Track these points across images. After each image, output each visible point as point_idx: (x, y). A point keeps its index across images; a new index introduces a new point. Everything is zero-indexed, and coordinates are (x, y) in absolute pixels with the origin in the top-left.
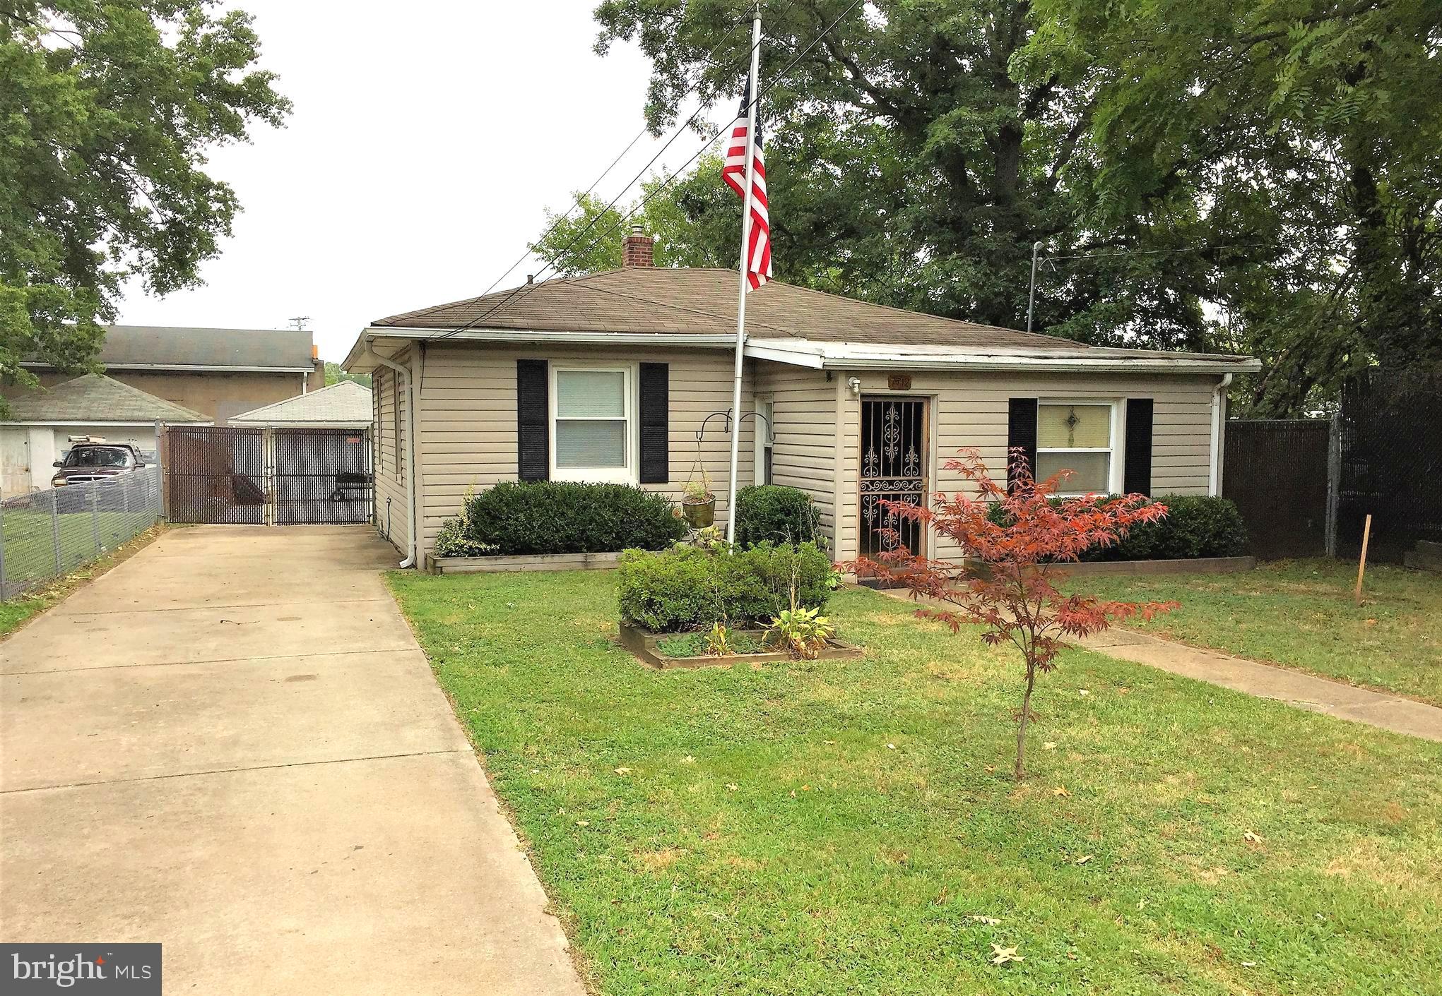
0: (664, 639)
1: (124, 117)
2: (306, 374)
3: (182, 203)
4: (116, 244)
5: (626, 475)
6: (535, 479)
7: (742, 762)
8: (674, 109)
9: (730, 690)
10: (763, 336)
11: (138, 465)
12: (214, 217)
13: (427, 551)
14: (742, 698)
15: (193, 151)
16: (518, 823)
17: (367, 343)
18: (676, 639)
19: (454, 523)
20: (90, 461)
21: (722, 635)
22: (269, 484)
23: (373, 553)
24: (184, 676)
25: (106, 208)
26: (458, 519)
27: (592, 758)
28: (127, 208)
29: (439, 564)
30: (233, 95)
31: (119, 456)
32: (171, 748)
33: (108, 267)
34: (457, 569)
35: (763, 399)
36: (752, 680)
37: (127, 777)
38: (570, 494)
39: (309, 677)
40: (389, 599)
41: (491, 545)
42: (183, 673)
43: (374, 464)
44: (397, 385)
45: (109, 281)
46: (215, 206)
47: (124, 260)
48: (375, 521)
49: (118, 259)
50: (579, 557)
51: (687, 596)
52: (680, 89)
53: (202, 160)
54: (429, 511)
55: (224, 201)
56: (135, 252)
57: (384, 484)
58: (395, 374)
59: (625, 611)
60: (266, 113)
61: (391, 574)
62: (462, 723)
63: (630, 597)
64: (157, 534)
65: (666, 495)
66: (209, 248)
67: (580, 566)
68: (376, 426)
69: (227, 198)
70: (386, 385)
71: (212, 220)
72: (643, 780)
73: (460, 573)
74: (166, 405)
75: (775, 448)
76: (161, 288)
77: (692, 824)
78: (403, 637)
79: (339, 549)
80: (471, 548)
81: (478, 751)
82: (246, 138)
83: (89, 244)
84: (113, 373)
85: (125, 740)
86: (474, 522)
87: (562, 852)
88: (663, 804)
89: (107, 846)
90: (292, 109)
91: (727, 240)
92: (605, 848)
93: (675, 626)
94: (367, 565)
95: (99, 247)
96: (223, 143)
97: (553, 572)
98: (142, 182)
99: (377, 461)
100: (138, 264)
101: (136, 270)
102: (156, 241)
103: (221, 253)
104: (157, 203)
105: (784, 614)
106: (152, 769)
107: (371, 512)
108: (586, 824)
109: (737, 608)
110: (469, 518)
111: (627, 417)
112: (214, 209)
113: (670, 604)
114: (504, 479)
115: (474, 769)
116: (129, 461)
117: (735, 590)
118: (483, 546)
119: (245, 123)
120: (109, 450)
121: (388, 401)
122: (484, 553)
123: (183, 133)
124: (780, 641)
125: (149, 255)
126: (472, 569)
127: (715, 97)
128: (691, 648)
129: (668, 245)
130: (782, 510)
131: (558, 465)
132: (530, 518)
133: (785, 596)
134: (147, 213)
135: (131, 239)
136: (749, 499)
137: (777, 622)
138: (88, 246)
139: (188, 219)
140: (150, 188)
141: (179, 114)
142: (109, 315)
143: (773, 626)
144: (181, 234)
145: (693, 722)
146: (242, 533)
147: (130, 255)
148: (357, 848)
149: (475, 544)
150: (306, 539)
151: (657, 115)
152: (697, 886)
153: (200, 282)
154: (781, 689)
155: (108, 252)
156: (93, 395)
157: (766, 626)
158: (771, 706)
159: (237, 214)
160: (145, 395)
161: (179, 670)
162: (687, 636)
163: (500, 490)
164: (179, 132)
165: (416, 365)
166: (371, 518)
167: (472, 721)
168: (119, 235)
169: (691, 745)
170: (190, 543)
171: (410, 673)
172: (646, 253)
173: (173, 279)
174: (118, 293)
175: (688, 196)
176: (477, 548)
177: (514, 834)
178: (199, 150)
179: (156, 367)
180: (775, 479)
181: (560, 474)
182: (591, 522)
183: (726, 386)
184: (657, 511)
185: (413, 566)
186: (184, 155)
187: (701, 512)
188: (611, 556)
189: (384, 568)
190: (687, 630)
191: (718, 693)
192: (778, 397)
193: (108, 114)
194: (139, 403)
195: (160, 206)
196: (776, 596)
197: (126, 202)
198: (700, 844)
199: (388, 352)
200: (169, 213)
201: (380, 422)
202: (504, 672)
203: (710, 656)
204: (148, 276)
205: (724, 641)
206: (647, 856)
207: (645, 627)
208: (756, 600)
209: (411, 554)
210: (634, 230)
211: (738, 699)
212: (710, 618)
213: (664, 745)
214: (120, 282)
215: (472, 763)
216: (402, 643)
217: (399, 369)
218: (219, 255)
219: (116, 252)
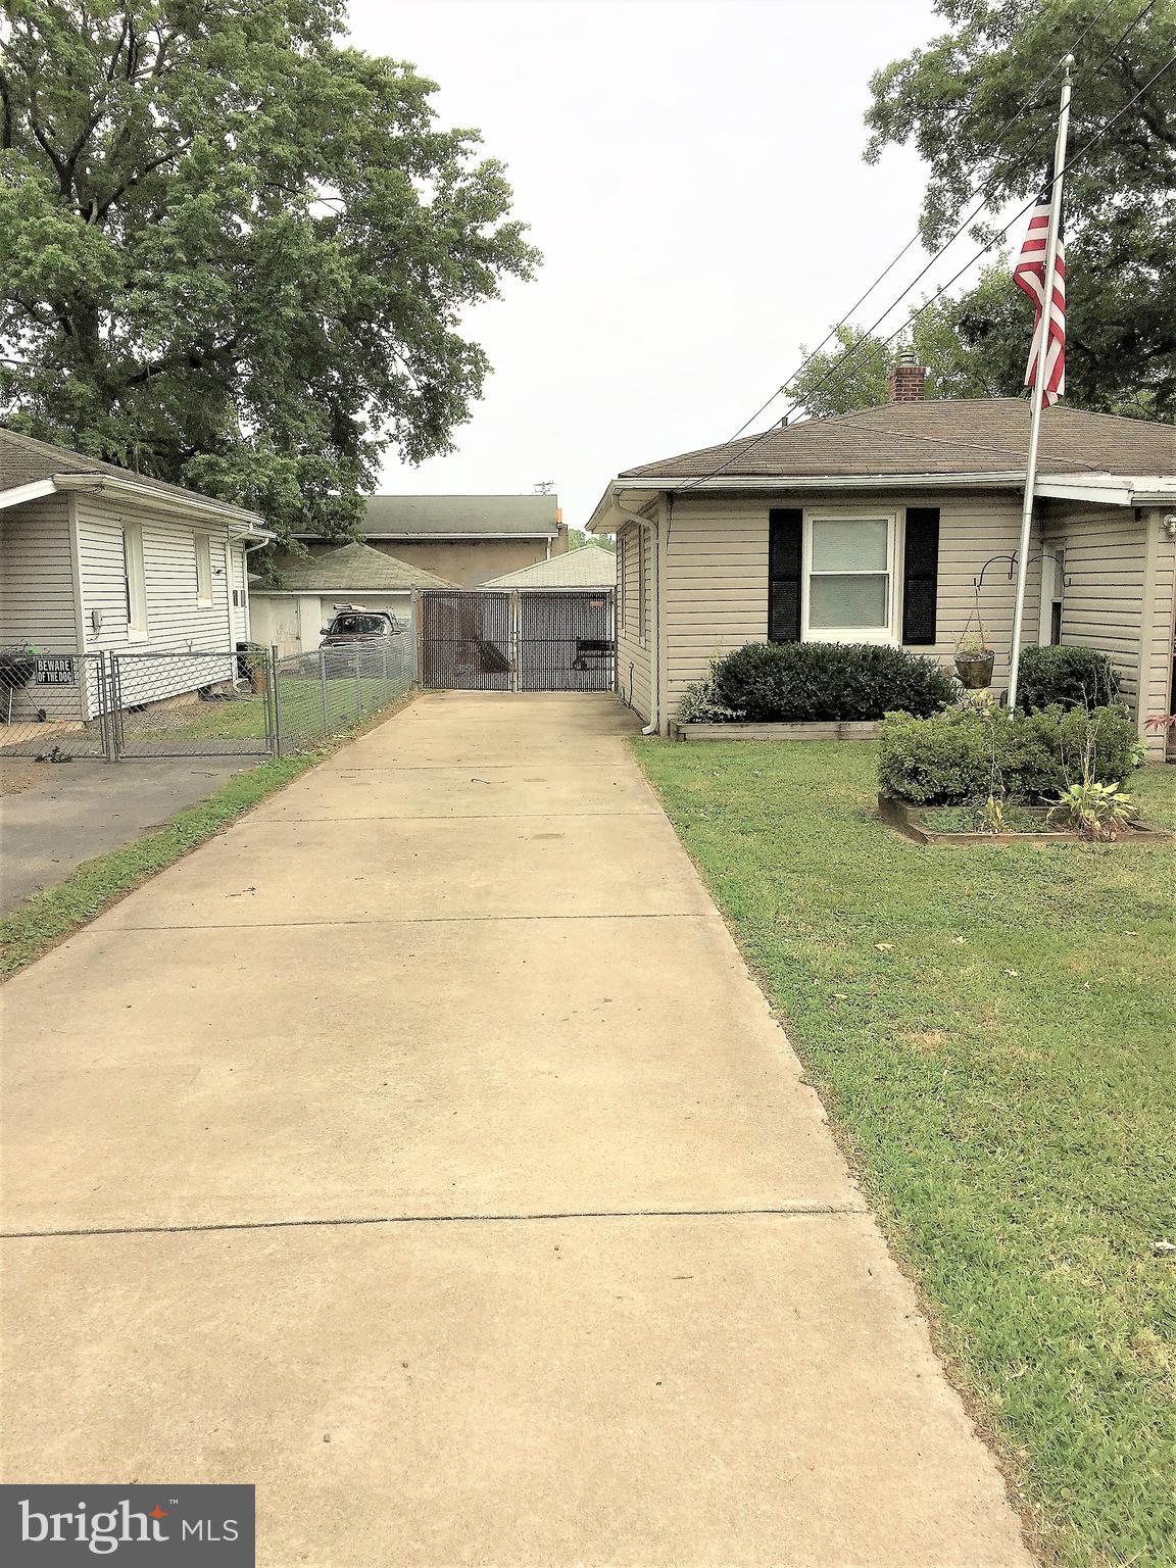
0: (930, 812)
1: (383, 281)
2: (550, 540)
3: (436, 368)
4: (376, 413)
5: (887, 636)
6: (785, 640)
7: (1022, 948)
8: (955, 217)
9: (1008, 870)
10: (1056, 471)
11: (394, 632)
12: (466, 380)
13: (671, 717)
14: (1022, 879)
15: (446, 313)
16: (769, 991)
17: (614, 496)
18: (944, 813)
19: (698, 687)
20: (351, 629)
21: (998, 810)
22: (515, 648)
23: (617, 719)
24: (440, 829)
25: (367, 376)
26: (703, 683)
27: (849, 931)
28: (385, 375)
29: (682, 731)
30: (484, 250)
31: (377, 623)
32: (429, 894)
33: (368, 436)
34: (701, 736)
35: (1052, 546)
36: (1035, 862)
37: (390, 917)
38: (823, 657)
39: (556, 836)
40: (631, 764)
41: (736, 711)
42: (438, 826)
43: (616, 629)
44: (641, 542)
45: (370, 450)
46: (467, 368)
47: (383, 428)
48: (616, 689)
49: (377, 428)
50: (832, 726)
51: (958, 765)
52: (962, 192)
53: (455, 322)
54: (674, 674)
55: (476, 364)
56: (393, 419)
57: (626, 651)
58: (640, 531)
59: (885, 781)
60: (517, 265)
61: (633, 740)
62: (709, 888)
63: (893, 765)
64: (412, 699)
65: (932, 658)
66: (462, 414)
67: (834, 736)
68: (620, 588)
69: (478, 358)
70: (631, 543)
71: (464, 384)
72: (907, 958)
73: (703, 740)
74: (419, 572)
75: (1067, 603)
76: (416, 455)
77: (966, 1008)
78: (647, 801)
79: (583, 715)
80: (715, 714)
81: (726, 916)
82: (497, 295)
83: (351, 414)
84: (372, 542)
85: (388, 885)
86: (720, 686)
87: (819, 1023)
88: (931, 984)
89: (374, 979)
90: (543, 260)
91: (1013, 365)
92: (866, 1023)
93: (941, 799)
94: (610, 731)
95: (361, 416)
96: (476, 302)
97: (803, 741)
98: (400, 348)
99: (619, 624)
100: (396, 432)
101: (393, 438)
102: (411, 408)
103: (471, 416)
104: (413, 369)
105: (1075, 788)
106: (411, 914)
107: (613, 680)
108: (845, 997)
109: (1017, 781)
110: (714, 681)
111: (889, 571)
112: (465, 372)
113: (937, 774)
114: (752, 640)
115: (722, 934)
116: (387, 629)
117: (1015, 760)
118: (729, 712)
119: (496, 279)
120: (369, 618)
121: (632, 559)
122: (730, 720)
123: (437, 294)
124: (1068, 818)
125: (404, 422)
126: (717, 736)
127: (1004, 200)
128: (962, 823)
129: (940, 380)
130: (1072, 674)
131: (812, 625)
132: (779, 683)
133: (1076, 768)
134: (404, 380)
135: (389, 407)
136: (1032, 661)
137: (1065, 798)
138: (350, 417)
139: (443, 383)
140: (407, 354)
141: (434, 275)
142: (369, 484)
143: (1061, 802)
144: (433, 399)
145: (963, 901)
146: (490, 699)
147: (389, 424)
148: (606, 1001)
149: (719, 709)
150: (549, 705)
151: (934, 226)
152: (973, 1073)
153: (452, 448)
154: (1070, 872)
155: (368, 421)
156: (355, 564)
157: (1052, 802)
158: (1056, 890)
159: (487, 374)
160: (401, 563)
161: (436, 824)
162: (957, 811)
163: (748, 652)
164: (435, 294)
165: (662, 517)
166: (613, 685)
167: (720, 887)
168: (379, 404)
169: (961, 926)
170: (444, 707)
171: (654, 836)
172: (916, 385)
173: (427, 445)
174: (376, 463)
175: (968, 317)
176: (722, 714)
177: (767, 1001)
178: (453, 311)
179: (411, 536)
180: (1064, 639)
181: (813, 635)
182: (847, 685)
183: (1010, 532)
184: (922, 675)
185: (656, 732)
186: (438, 318)
187: (977, 672)
188: (868, 725)
189: (626, 734)
190: (957, 804)
191: (994, 874)
192: (1071, 543)
193: (370, 280)
194: (396, 571)
195: (416, 371)
196: (1066, 769)
197: (384, 371)
198: (975, 1030)
199: (635, 506)
200: (424, 378)
201: (623, 584)
202: (751, 841)
203: (984, 833)
204: (404, 444)
205: (1000, 817)
206: (913, 1036)
207: (908, 799)
208: (1040, 772)
209: (653, 720)
210: (903, 359)
211: (1018, 880)
212: (984, 791)
213: (930, 924)
214: (379, 451)
215: (721, 928)
216: (646, 807)
217: (645, 523)
218: (470, 419)
219: (375, 421)
